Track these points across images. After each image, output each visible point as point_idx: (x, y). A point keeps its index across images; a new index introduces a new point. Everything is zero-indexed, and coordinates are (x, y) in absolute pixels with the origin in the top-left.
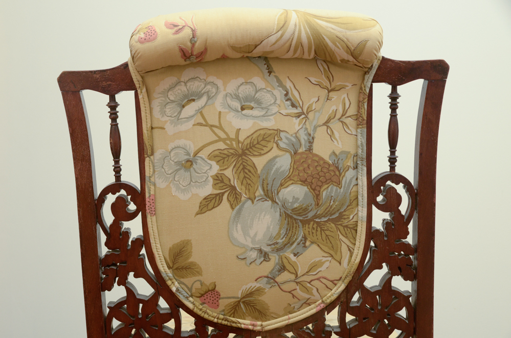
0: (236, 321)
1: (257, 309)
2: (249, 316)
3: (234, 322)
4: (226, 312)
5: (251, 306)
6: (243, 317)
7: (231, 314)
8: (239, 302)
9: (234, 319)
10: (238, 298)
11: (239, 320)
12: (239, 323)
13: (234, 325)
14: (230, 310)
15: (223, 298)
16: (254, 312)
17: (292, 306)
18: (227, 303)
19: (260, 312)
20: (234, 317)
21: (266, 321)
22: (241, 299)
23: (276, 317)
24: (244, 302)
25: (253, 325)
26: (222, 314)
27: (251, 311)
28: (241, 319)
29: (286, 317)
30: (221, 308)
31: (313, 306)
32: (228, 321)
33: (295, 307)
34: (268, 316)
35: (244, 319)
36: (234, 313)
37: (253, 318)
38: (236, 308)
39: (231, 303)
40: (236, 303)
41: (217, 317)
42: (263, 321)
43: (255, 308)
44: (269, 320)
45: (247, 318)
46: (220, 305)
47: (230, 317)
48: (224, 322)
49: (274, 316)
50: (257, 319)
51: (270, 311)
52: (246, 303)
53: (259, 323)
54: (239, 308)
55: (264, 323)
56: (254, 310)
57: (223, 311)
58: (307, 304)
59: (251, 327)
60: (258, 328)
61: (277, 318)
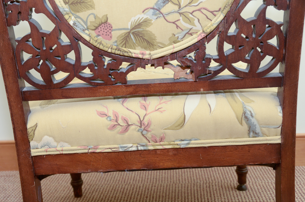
0: (127, 51)
1: (145, 40)
2: (139, 46)
3: (125, 52)
4: (119, 43)
5: (139, 36)
6: (133, 47)
7: (123, 45)
8: (129, 33)
9: (125, 49)
10: (128, 29)
11: (131, 50)
12: (130, 52)
13: (126, 54)
14: (122, 41)
15: (115, 30)
16: (143, 42)
17: (176, 36)
18: (119, 35)
19: (148, 42)
20: (125, 47)
21: (154, 51)
22: (131, 30)
23: (163, 46)
24: (133, 33)
25: (143, 54)
26: (115, 45)
27: (140, 41)
28: (132, 48)
29: (171, 46)
30: (114, 39)
31: (194, 36)
32: (120, 51)
33: (179, 37)
34: (155, 45)
35: (135, 49)
36: (125, 43)
37: (142, 47)
38: (127, 39)
39: (122, 34)
40: (127, 35)
41: (110, 48)
42: (151, 50)
43: (143, 38)
44: (156, 49)
45: (137, 48)
46: (113, 37)
47: (122, 47)
48: (117, 52)
49: (161, 46)
50: (146, 48)
51: (157, 41)
52: (136, 34)
53: (148, 52)
54: (129, 39)
55: (152, 53)
56: (142, 41)
57: (116, 42)
58: (189, 34)
59: (140, 56)
60: (147, 57)
61: (163, 48)
